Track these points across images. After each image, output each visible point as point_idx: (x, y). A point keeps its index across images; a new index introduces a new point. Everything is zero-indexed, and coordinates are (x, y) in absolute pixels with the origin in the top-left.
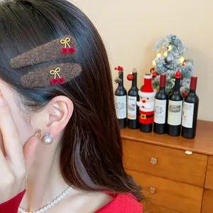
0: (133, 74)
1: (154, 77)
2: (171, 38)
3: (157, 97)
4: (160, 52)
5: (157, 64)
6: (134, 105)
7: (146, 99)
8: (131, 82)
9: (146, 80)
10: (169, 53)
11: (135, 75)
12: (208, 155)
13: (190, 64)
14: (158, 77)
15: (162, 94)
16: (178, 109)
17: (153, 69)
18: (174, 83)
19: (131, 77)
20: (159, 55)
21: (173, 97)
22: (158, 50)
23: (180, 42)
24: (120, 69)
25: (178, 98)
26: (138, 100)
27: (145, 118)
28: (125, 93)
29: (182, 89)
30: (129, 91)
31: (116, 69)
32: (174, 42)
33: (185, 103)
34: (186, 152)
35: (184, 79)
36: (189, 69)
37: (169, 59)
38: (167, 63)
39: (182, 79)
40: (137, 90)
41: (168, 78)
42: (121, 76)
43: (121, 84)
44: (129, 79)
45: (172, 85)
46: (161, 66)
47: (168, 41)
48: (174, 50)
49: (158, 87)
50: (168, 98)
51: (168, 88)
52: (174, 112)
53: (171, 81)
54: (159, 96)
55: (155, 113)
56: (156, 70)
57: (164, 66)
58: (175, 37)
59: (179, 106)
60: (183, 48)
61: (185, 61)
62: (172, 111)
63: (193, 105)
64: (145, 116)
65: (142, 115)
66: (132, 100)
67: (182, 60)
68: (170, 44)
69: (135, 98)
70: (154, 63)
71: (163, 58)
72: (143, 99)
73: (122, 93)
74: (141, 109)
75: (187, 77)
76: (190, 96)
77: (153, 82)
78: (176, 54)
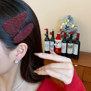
0: (52, 32)
1: (61, 33)
2: (69, 16)
3: (63, 42)
4: (64, 23)
5: (63, 28)
6: (53, 45)
7: (58, 43)
8: (51, 35)
9: (58, 34)
10: (68, 23)
11: (53, 32)
12: (84, 67)
13: (76, 28)
14: (63, 33)
15: (65, 40)
16: (71, 47)
17: (61, 30)
18: (70, 36)
19: (51, 33)
20: (63, 24)
21: (70, 42)
22: (63, 22)
23: (72, 18)
24: (47, 30)
25: (71, 42)
26: (55, 43)
27: (57, 51)
28: (49, 40)
29: (73, 38)
30: (51, 39)
31: (45, 30)
32: (70, 18)
33: (75, 44)
34: (75, 65)
35: (74, 34)
36: (76, 30)
37: (68, 26)
38: (67, 27)
39: (73, 34)
40: (54, 39)
41: (67, 33)
42: (47, 33)
43: (47, 36)
44: (51, 34)
45: (69, 36)
46: (64, 28)
47: (67, 18)
48: (70, 21)
49: (63, 37)
50: (67, 42)
51: (67, 38)
52: (70, 48)
53: (69, 35)
54: (64, 41)
55: (62, 49)
56: (62, 30)
57: (66, 28)
58: (70, 16)
59: (72, 46)
60: (74, 21)
61: (75, 26)
62: (69, 48)
63: (78, 45)
64: (57, 50)
65: (56, 49)
66: (52, 43)
67: (73, 26)
68: (68, 19)
69: (53, 42)
70: (61, 27)
71: (65, 25)
72: (57, 43)
73: (48, 40)
74: (56, 47)
75: (75, 33)
76: (77, 41)
77: (61, 35)
78: (71, 24)
